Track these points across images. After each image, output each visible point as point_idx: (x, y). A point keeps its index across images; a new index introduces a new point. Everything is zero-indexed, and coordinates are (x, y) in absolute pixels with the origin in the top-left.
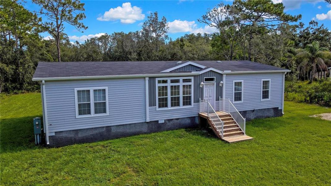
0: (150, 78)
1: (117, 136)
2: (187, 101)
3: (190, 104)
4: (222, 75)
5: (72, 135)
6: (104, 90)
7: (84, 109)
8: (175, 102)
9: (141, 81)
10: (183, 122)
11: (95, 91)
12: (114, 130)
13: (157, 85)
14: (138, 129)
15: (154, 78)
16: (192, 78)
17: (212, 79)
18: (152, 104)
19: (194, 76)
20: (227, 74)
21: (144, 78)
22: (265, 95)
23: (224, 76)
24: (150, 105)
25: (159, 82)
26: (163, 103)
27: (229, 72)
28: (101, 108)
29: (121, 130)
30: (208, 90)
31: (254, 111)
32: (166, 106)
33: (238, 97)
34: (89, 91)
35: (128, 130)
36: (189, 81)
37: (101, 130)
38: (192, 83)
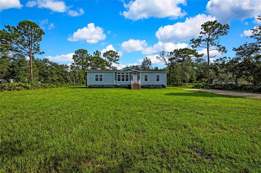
0: (115, 72)
1: (105, 88)
2: (127, 80)
3: (128, 81)
4: (139, 72)
5: (93, 86)
6: (102, 75)
7: (97, 80)
8: (123, 80)
9: (112, 73)
10: (126, 86)
11: (100, 75)
12: (104, 86)
13: (117, 74)
14: (111, 87)
15: (116, 72)
16: (129, 73)
17: (136, 74)
18: (116, 79)
19: (129, 72)
20: (141, 72)
21: (113, 72)
22: (158, 80)
23: (140, 73)
24: (115, 80)
25: (118, 74)
26: (119, 80)
27: (142, 71)
28: (101, 80)
29: (106, 86)
30: (135, 77)
31: (153, 85)
32: (120, 81)
33: (146, 80)
34: (98, 75)
35: (108, 86)
36: (128, 74)
37: (101, 86)
38: (129, 75)
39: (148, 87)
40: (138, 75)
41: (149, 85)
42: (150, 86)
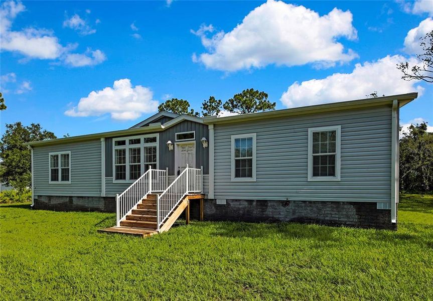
4: (206, 127)
16: (157, 136)
19: (160, 133)
22: (324, 166)
23: (211, 127)
30: (187, 155)
31: (286, 203)
38: (157, 144)
39: (256, 212)
40: (199, 145)
41: (263, 203)
42: (269, 212)
